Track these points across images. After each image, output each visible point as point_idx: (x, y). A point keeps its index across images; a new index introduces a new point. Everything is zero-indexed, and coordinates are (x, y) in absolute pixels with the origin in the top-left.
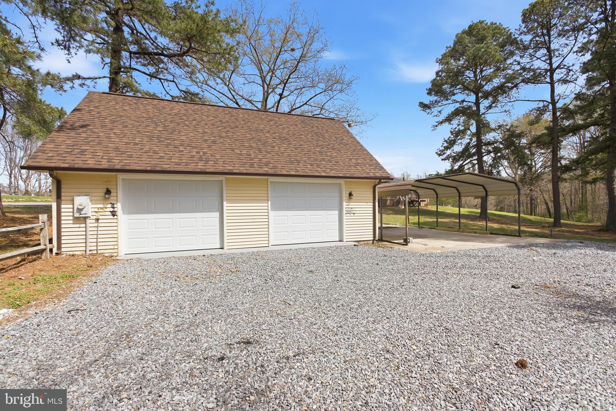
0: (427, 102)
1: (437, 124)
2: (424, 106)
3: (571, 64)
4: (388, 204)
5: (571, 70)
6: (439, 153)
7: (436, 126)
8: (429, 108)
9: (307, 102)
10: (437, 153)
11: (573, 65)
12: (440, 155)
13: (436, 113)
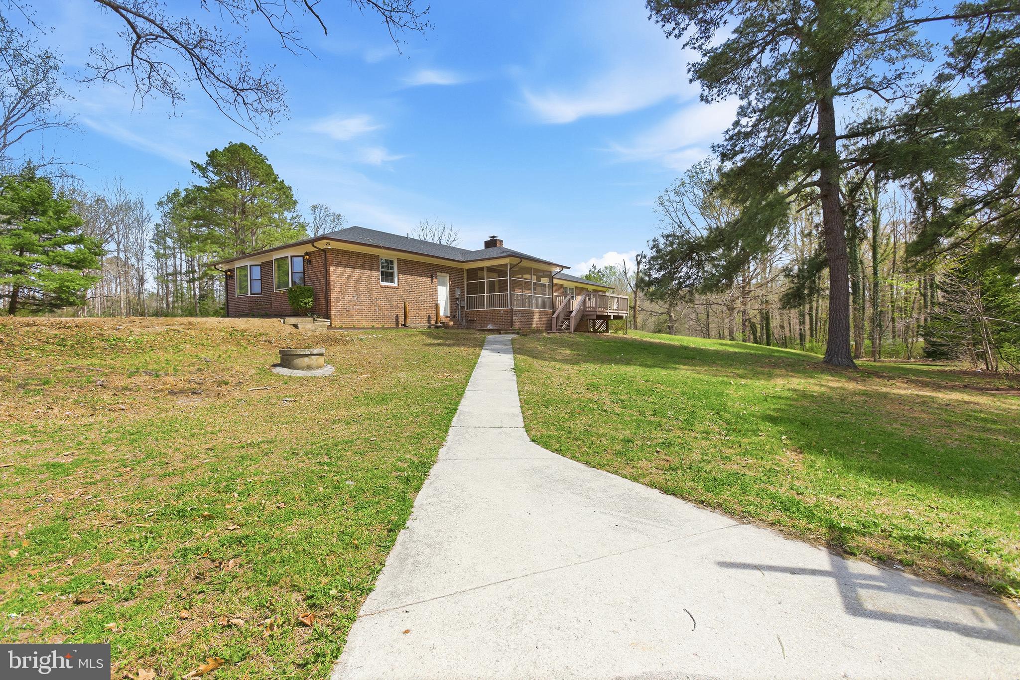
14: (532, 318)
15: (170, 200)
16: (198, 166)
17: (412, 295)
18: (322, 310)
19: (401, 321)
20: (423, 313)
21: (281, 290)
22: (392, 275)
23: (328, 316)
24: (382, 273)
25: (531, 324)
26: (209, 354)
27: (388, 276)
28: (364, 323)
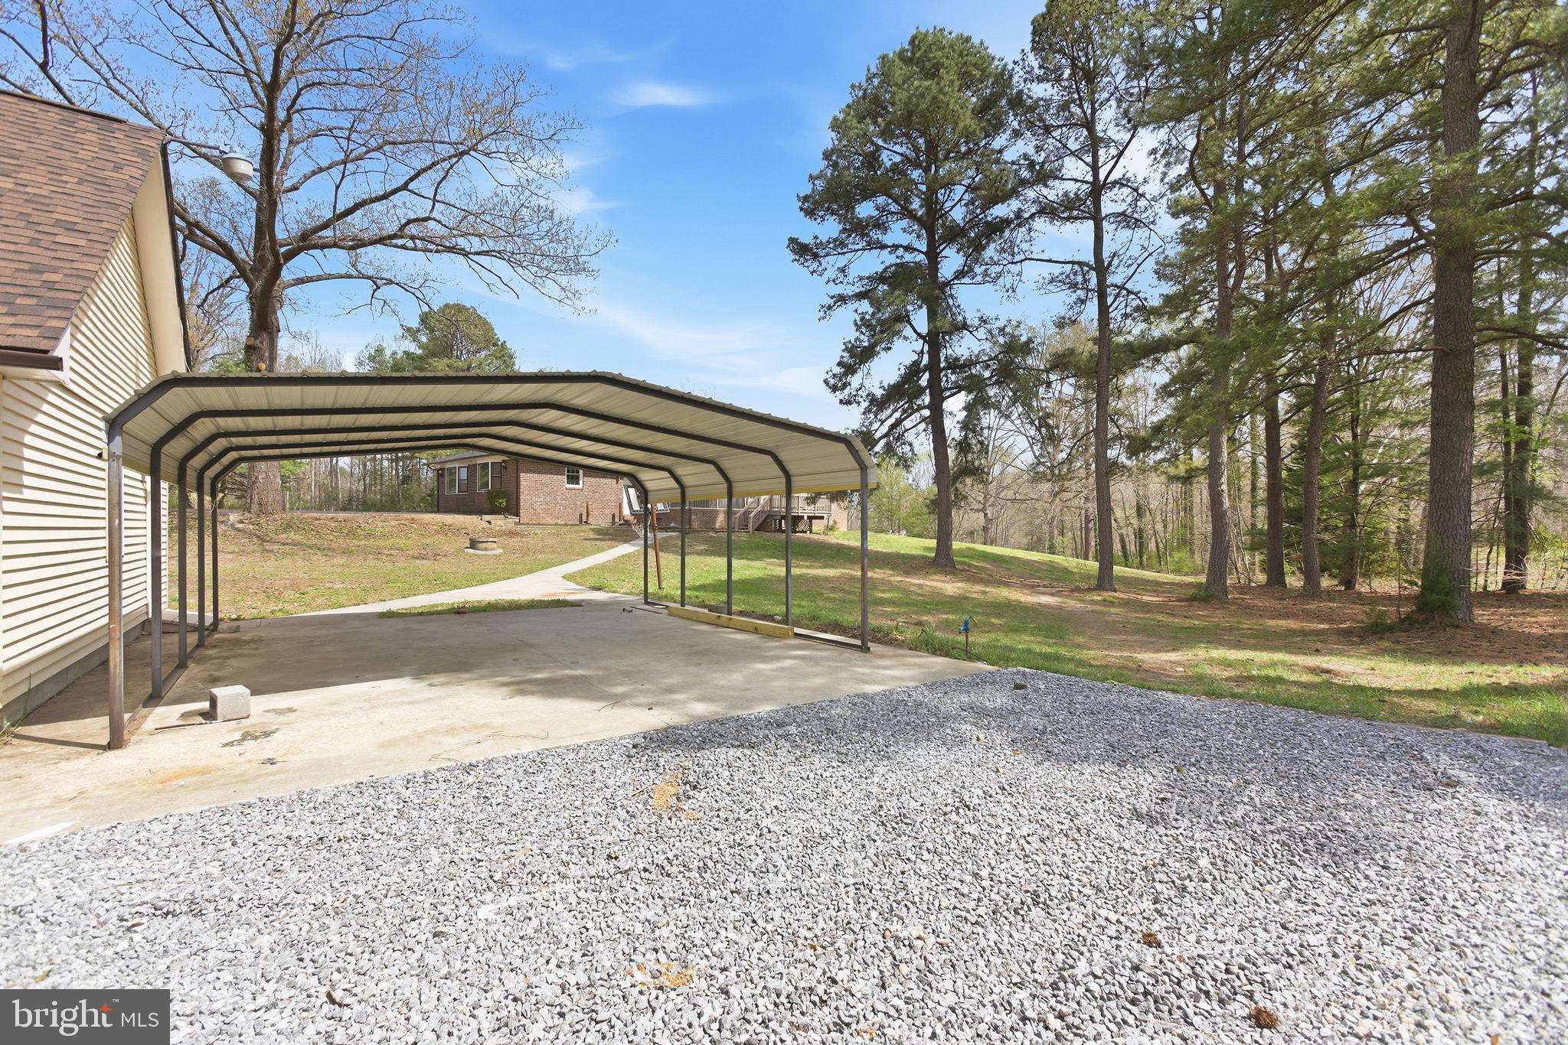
0: (806, 239)
1: (831, 302)
2: (803, 251)
3: (1140, 180)
4: (718, 525)
5: (1143, 195)
6: (832, 382)
7: (830, 308)
8: (816, 256)
9: (407, 183)
10: (826, 382)
11: (1145, 181)
12: (834, 388)
13: (831, 273)
14: (716, 517)
15: (372, 358)
16: (409, 330)
17: (597, 495)
18: (513, 509)
19: (584, 518)
20: (608, 512)
21: (483, 491)
22: (577, 478)
23: (517, 514)
24: (568, 477)
25: (714, 523)
26: (427, 541)
27: (573, 479)
28: (549, 520)
